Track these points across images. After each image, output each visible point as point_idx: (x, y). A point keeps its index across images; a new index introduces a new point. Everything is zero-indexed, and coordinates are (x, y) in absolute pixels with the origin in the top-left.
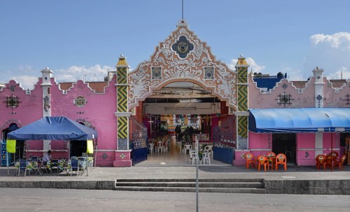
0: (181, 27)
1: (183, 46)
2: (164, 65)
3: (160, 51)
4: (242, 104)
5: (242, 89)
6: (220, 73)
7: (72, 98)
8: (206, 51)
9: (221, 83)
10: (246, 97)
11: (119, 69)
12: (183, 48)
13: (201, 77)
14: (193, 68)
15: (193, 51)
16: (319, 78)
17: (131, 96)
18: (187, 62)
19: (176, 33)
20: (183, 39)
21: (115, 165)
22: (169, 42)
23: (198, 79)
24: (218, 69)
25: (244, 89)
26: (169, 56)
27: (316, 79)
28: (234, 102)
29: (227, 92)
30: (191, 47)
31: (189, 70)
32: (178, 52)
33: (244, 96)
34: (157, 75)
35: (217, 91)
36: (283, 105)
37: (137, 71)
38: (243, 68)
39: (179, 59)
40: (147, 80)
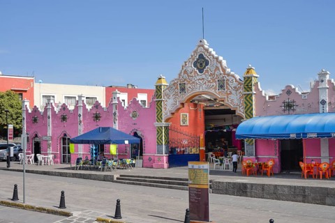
0: (199, 46)
1: (201, 62)
2: (187, 81)
3: (184, 69)
4: (248, 112)
5: (248, 98)
6: (230, 83)
7: (130, 112)
8: (219, 65)
9: (231, 93)
10: (252, 105)
11: (157, 87)
12: (201, 64)
13: (215, 88)
14: (209, 82)
15: (208, 66)
16: (322, 81)
17: (165, 108)
18: (204, 76)
19: (195, 52)
20: (201, 56)
21: (154, 166)
22: (191, 60)
23: (213, 91)
24: (228, 80)
25: (250, 98)
26: (191, 73)
27: (320, 83)
28: (242, 111)
29: (236, 101)
30: (207, 63)
31: (205, 83)
32: (198, 68)
33: (249, 105)
34: (183, 89)
35: (228, 101)
36: (287, 112)
37: (169, 88)
38: (249, 78)
39: (198, 75)
40: (176, 94)
